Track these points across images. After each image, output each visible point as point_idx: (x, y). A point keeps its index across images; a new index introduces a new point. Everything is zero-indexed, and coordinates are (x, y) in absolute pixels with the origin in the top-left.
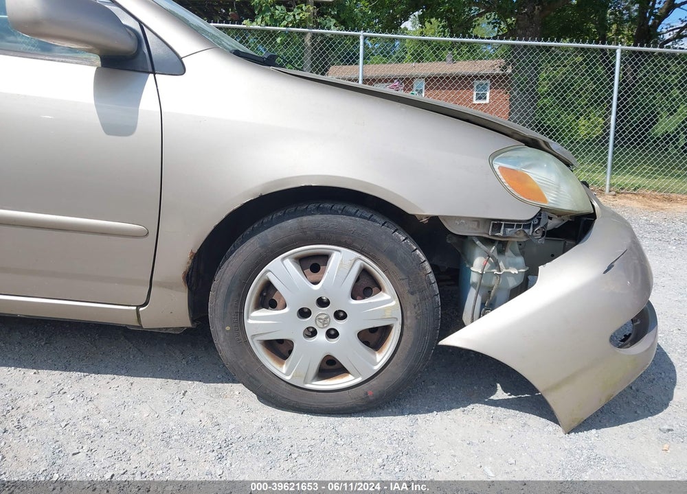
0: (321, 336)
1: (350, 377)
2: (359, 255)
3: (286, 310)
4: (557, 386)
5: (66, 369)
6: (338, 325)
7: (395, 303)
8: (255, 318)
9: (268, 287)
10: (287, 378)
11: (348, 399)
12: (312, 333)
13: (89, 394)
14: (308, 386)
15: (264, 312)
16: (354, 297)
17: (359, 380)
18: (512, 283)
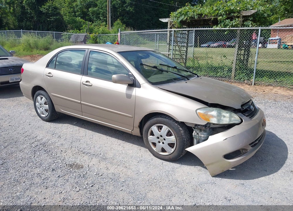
0: (161, 143)
1: (167, 153)
2: (168, 127)
3: (154, 137)
4: (209, 165)
5: (123, 141)
6: (164, 141)
7: (175, 139)
8: (150, 137)
9: (152, 132)
10: (156, 151)
11: (167, 158)
12: (159, 142)
13: (124, 146)
14: (159, 153)
15: (151, 136)
16: (167, 136)
17: (169, 154)
18: (203, 139)
